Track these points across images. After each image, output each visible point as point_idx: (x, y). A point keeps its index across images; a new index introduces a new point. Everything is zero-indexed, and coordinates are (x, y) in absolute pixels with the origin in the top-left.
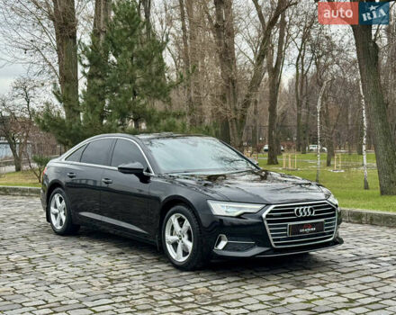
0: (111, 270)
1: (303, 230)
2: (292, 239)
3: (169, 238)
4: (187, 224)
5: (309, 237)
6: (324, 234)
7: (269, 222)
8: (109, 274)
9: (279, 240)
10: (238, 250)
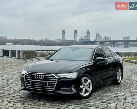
1: (36, 84)
7: (25, 78)
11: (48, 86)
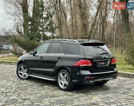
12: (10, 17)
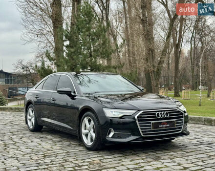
0: (49, 150)
1: (160, 126)
2: (154, 131)
3: (84, 131)
4: (92, 122)
5: (165, 130)
6: (176, 128)
7: (139, 121)
8: (46, 152)
9: (145, 132)
10: (121, 138)
11: (176, 126)
12: (33, 37)
